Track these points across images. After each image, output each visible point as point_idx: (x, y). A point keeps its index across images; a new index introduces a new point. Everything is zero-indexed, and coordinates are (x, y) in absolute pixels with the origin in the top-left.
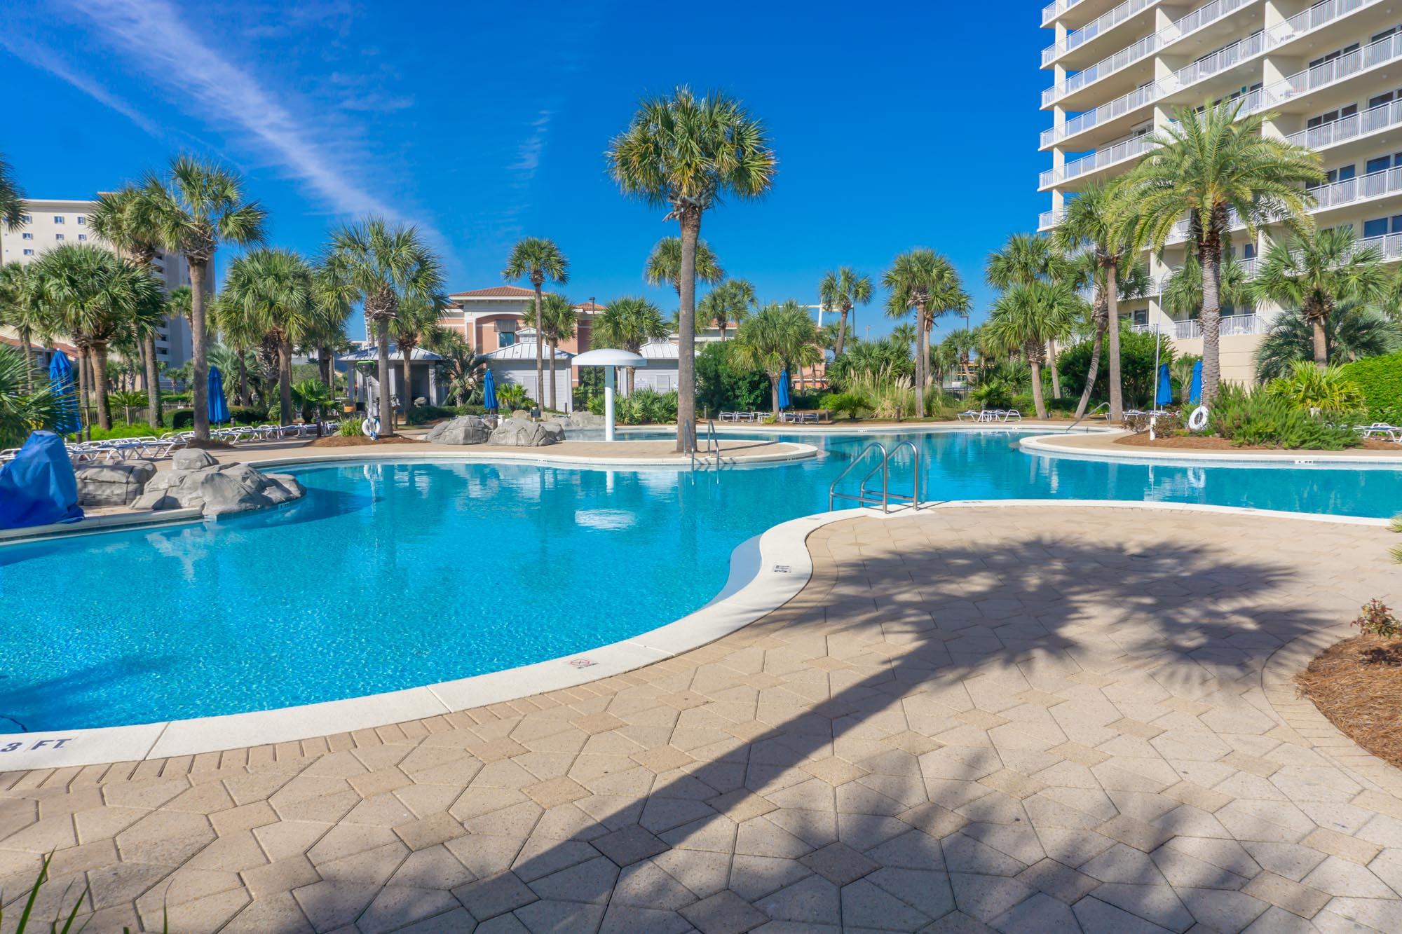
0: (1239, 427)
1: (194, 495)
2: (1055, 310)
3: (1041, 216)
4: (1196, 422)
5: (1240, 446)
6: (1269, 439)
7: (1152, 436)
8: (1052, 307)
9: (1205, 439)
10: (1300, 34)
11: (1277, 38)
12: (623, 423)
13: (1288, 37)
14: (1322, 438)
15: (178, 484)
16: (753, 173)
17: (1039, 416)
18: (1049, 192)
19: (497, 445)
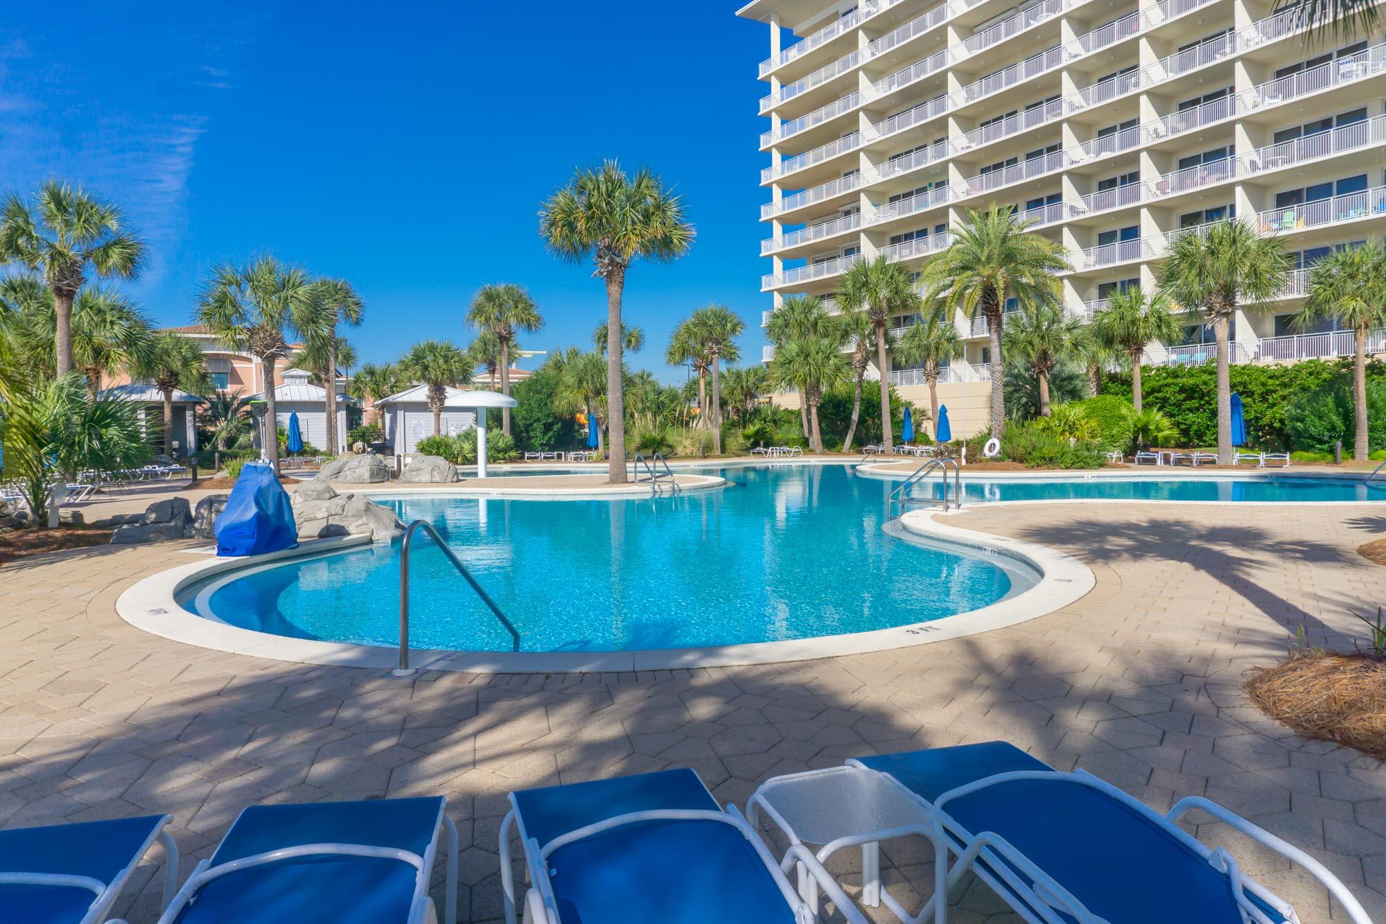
0: (1030, 454)
1: (360, 522)
2: (831, 362)
3: (764, 278)
4: (990, 450)
5: (1032, 467)
6: (1049, 462)
7: (964, 462)
8: (828, 358)
9: (1003, 463)
10: (975, 147)
11: (959, 148)
12: (490, 463)
13: (967, 148)
14: (1084, 460)
15: (340, 512)
16: (675, 241)
17: (818, 451)
18: (770, 257)
19: (411, 482)
